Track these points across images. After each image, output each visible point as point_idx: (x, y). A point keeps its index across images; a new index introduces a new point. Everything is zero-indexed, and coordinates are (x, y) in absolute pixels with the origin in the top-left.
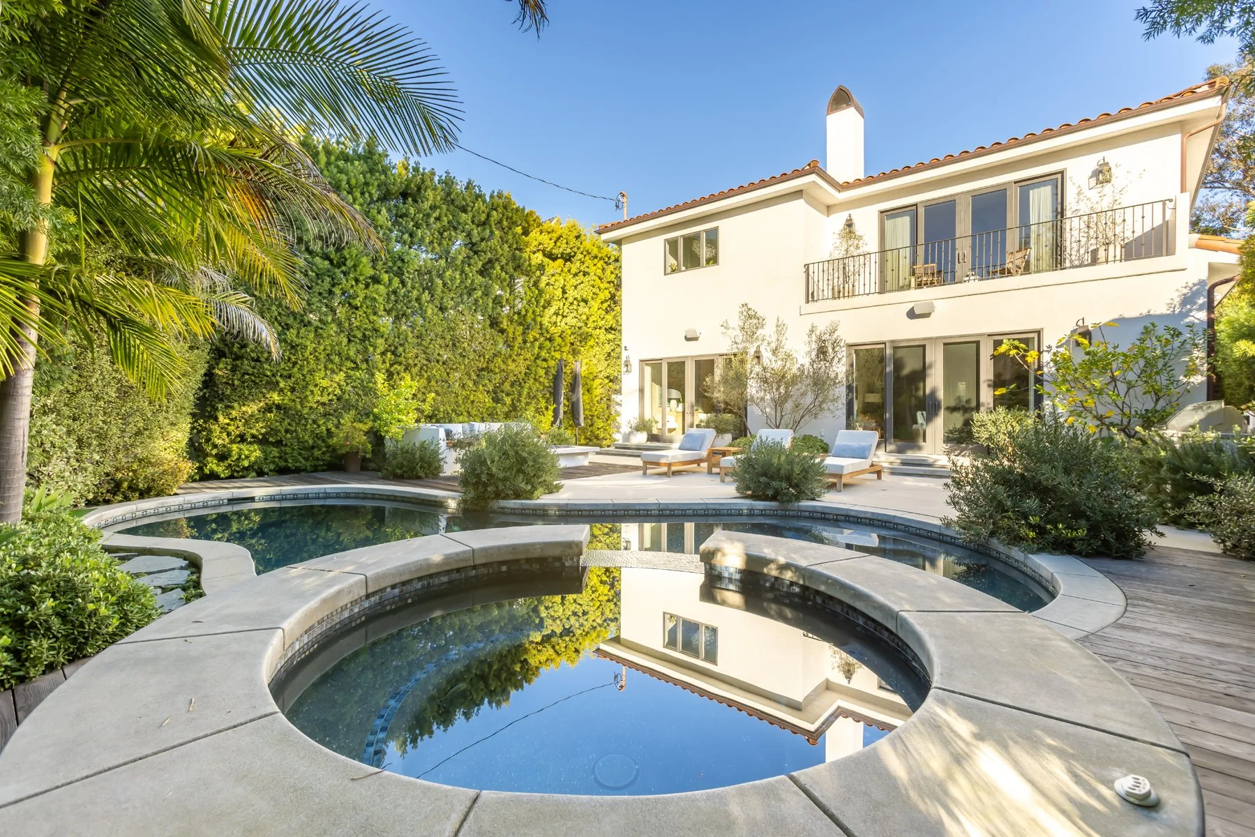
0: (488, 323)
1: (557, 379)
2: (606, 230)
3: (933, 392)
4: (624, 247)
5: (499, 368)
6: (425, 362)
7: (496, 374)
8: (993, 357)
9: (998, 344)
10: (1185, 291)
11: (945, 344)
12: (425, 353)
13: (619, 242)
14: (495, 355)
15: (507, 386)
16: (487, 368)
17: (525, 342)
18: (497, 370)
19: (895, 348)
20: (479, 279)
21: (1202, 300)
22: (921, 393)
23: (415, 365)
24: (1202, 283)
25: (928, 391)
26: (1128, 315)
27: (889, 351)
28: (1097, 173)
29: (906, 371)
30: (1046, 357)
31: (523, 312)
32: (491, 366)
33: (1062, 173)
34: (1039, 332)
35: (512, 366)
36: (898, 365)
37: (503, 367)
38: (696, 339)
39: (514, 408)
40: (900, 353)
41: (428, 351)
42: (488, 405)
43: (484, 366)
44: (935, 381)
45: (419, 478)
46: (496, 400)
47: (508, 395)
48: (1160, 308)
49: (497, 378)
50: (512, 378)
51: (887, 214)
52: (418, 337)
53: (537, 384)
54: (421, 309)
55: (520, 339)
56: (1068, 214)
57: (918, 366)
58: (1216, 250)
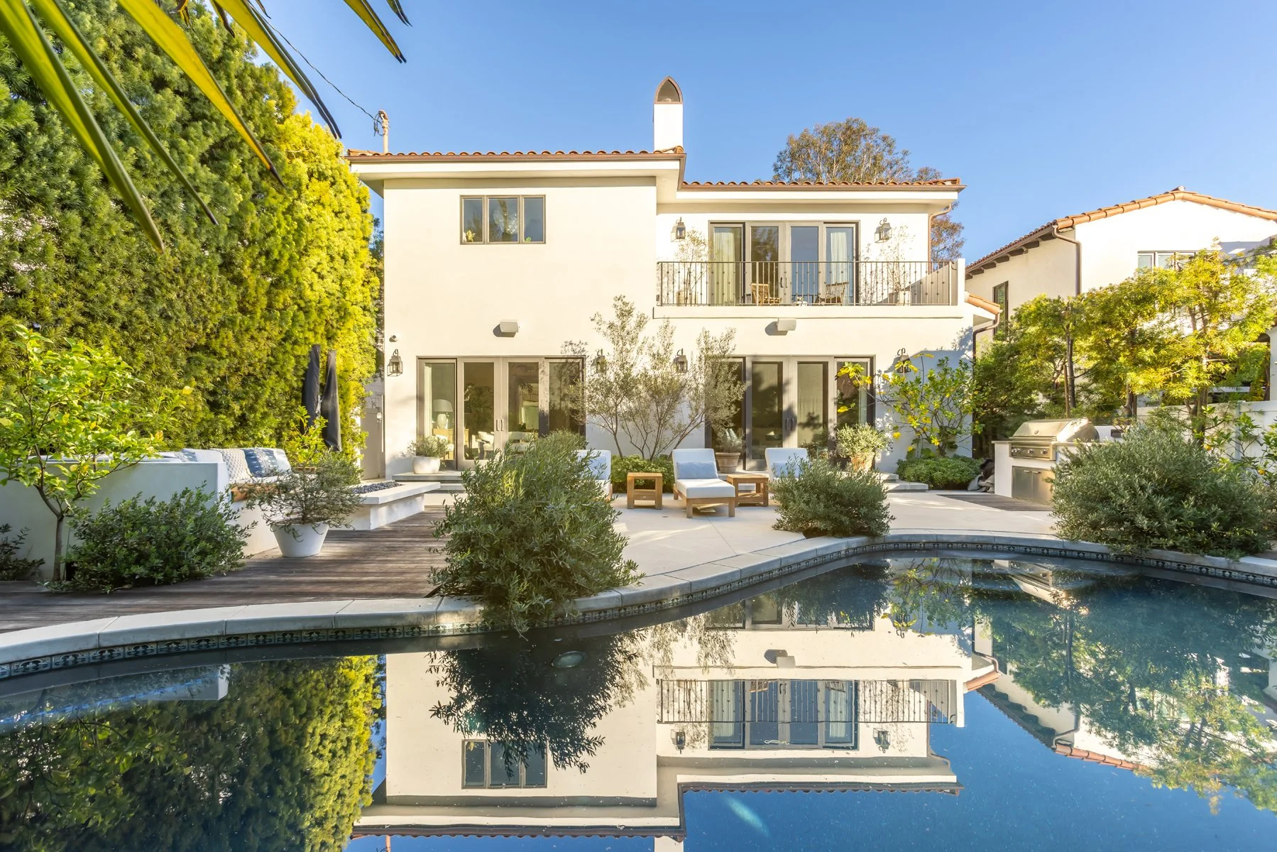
0: (219, 260)
1: (308, 376)
2: (363, 159)
3: (790, 409)
4: (386, 192)
5: (228, 349)
6: (81, 319)
7: (221, 358)
8: (837, 378)
9: (841, 365)
10: (962, 334)
11: (800, 363)
12: (84, 298)
13: (378, 185)
14: (222, 324)
15: (234, 384)
16: (207, 347)
17: (270, 307)
18: (225, 353)
19: (754, 363)
20: (205, 173)
21: (970, 343)
22: (776, 409)
23: (58, 321)
24: (970, 329)
25: (785, 407)
26: (930, 349)
27: (749, 365)
28: (879, 231)
29: (764, 386)
30: (878, 381)
31: (276, 255)
32: (215, 344)
33: (857, 224)
34: (872, 358)
35: (250, 347)
36: (757, 379)
37: (234, 347)
38: (511, 335)
39: (242, 420)
40: (759, 368)
41: (92, 295)
42: (201, 415)
43: (203, 341)
44: (791, 398)
45: (195, 577)
46: (214, 406)
47: (237, 398)
48: (948, 347)
49: (222, 368)
50: (245, 370)
51: (717, 226)
52: (68, 259)
53: (282, 383)
54: (82, 195)
55: (264, 301)
56: (862, 259)
57: (774, 381)
58: (977, 306)
